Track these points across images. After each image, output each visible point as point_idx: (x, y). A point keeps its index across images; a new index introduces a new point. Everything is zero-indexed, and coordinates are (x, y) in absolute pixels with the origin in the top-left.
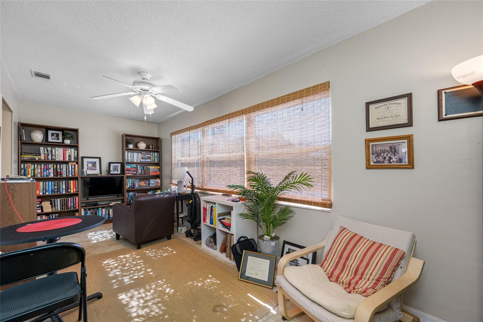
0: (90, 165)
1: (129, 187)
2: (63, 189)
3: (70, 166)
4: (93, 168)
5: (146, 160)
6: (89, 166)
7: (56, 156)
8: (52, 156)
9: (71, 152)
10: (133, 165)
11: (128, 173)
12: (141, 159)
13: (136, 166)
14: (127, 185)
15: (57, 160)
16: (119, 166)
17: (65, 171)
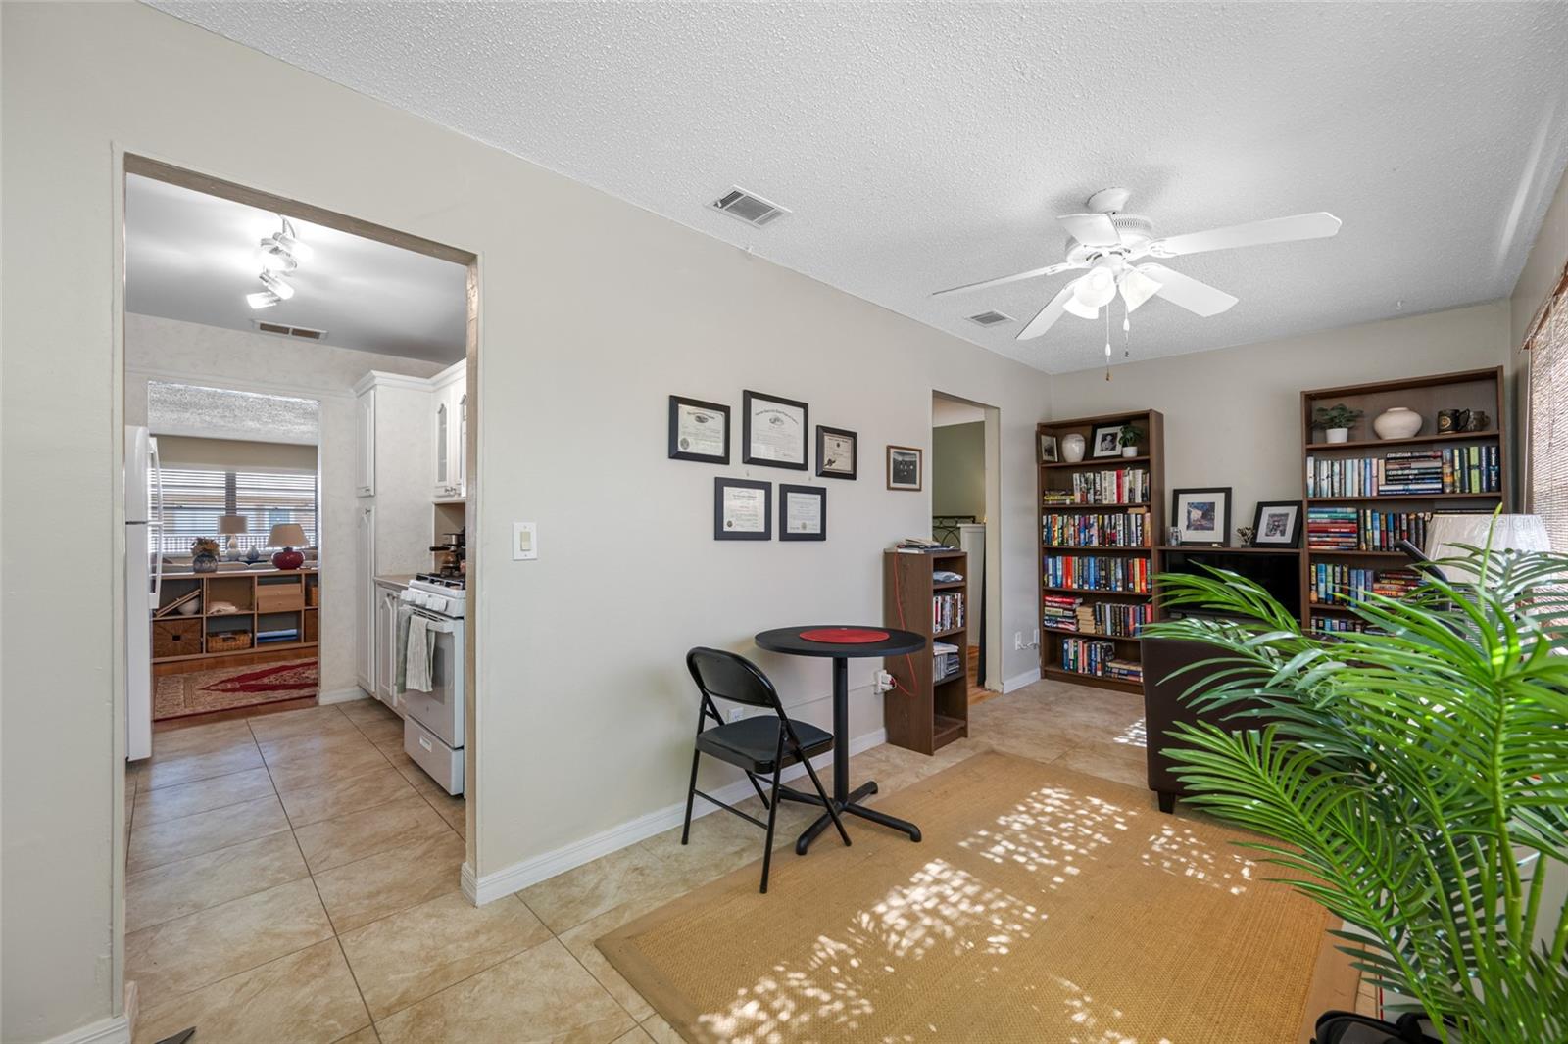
0: (1196, 514)
1: (1322, 596)
2: (1117, 581)
3: (1133, 517)
4: (1204, 522)
5: (1411, 487)
6: (1192, 516)
7: (1104, 493)
8: (1095, 493)
9: (1135, 479)
10: (1344, 510)
11: (1320, 543)
12: (1382, 480)
13: (1358, 512)
14: (1314, 587)
15: (1105, 502)
16: (1290, 516)
17: (1122, 532)
